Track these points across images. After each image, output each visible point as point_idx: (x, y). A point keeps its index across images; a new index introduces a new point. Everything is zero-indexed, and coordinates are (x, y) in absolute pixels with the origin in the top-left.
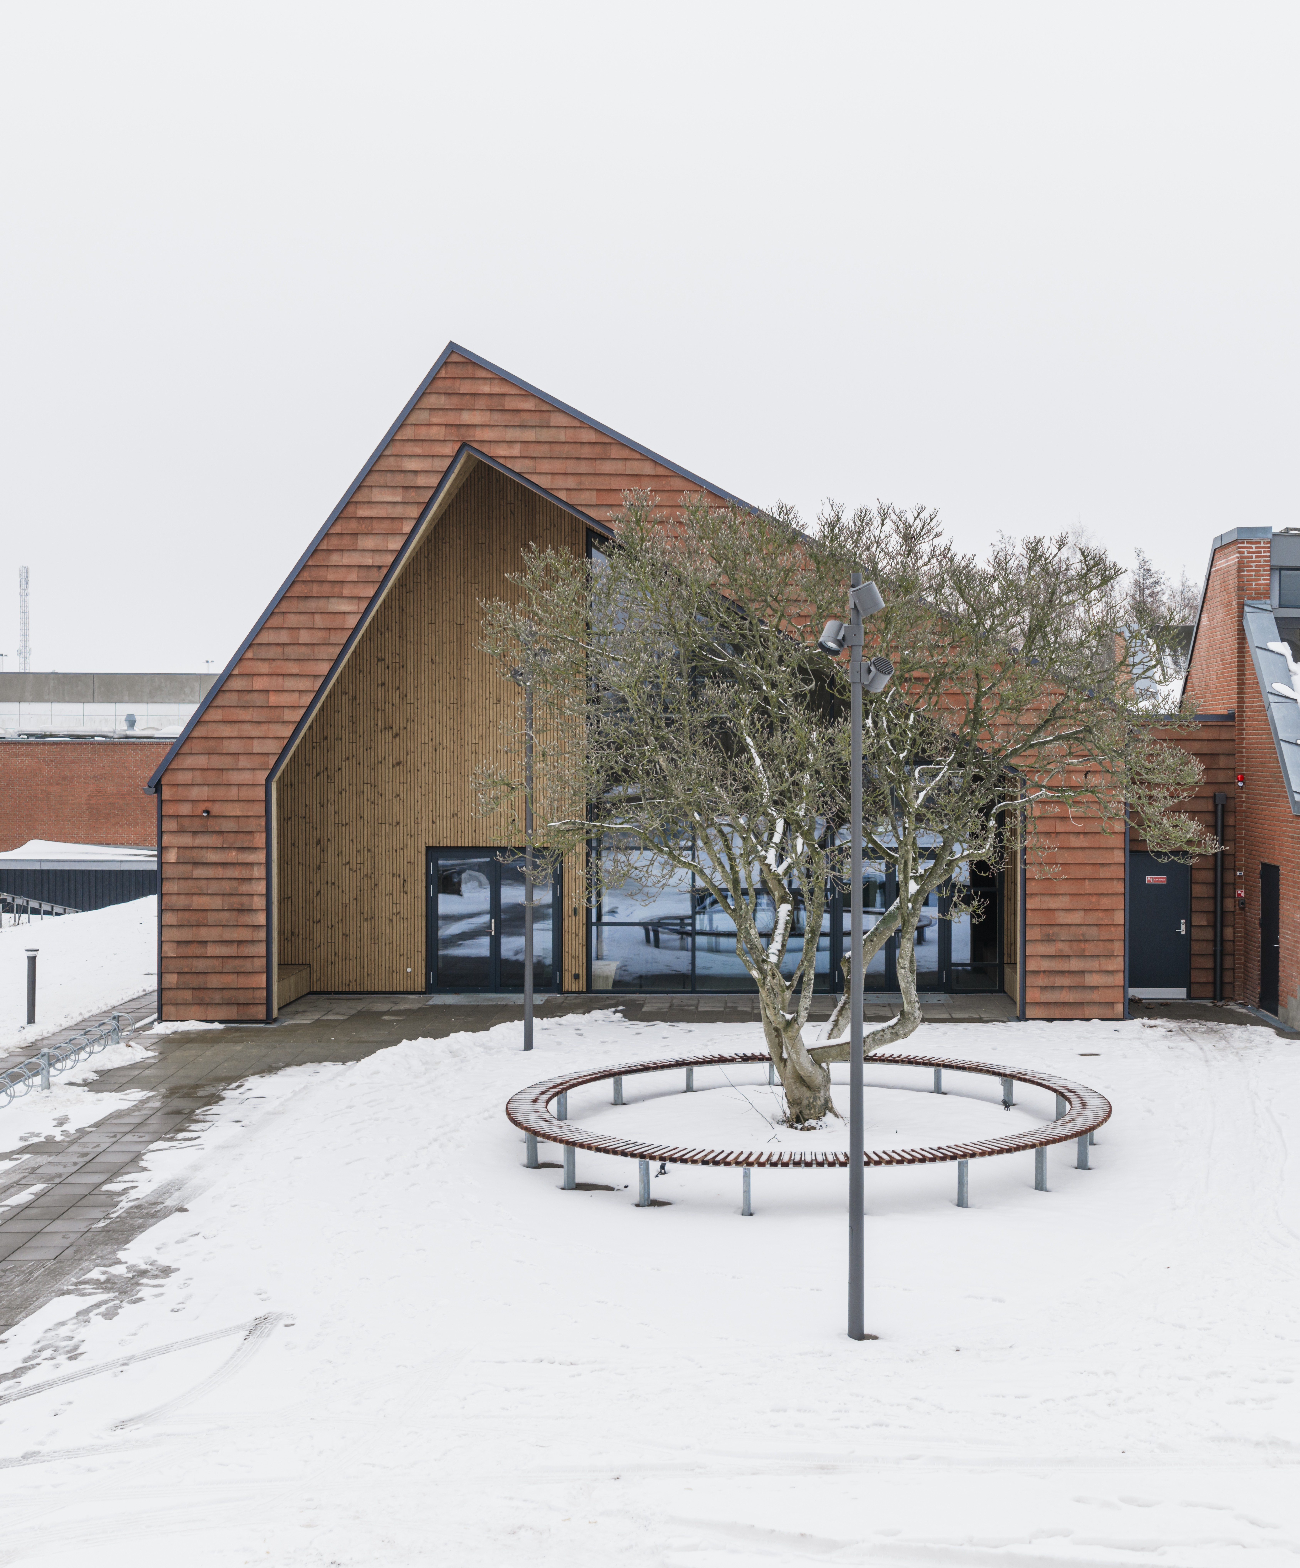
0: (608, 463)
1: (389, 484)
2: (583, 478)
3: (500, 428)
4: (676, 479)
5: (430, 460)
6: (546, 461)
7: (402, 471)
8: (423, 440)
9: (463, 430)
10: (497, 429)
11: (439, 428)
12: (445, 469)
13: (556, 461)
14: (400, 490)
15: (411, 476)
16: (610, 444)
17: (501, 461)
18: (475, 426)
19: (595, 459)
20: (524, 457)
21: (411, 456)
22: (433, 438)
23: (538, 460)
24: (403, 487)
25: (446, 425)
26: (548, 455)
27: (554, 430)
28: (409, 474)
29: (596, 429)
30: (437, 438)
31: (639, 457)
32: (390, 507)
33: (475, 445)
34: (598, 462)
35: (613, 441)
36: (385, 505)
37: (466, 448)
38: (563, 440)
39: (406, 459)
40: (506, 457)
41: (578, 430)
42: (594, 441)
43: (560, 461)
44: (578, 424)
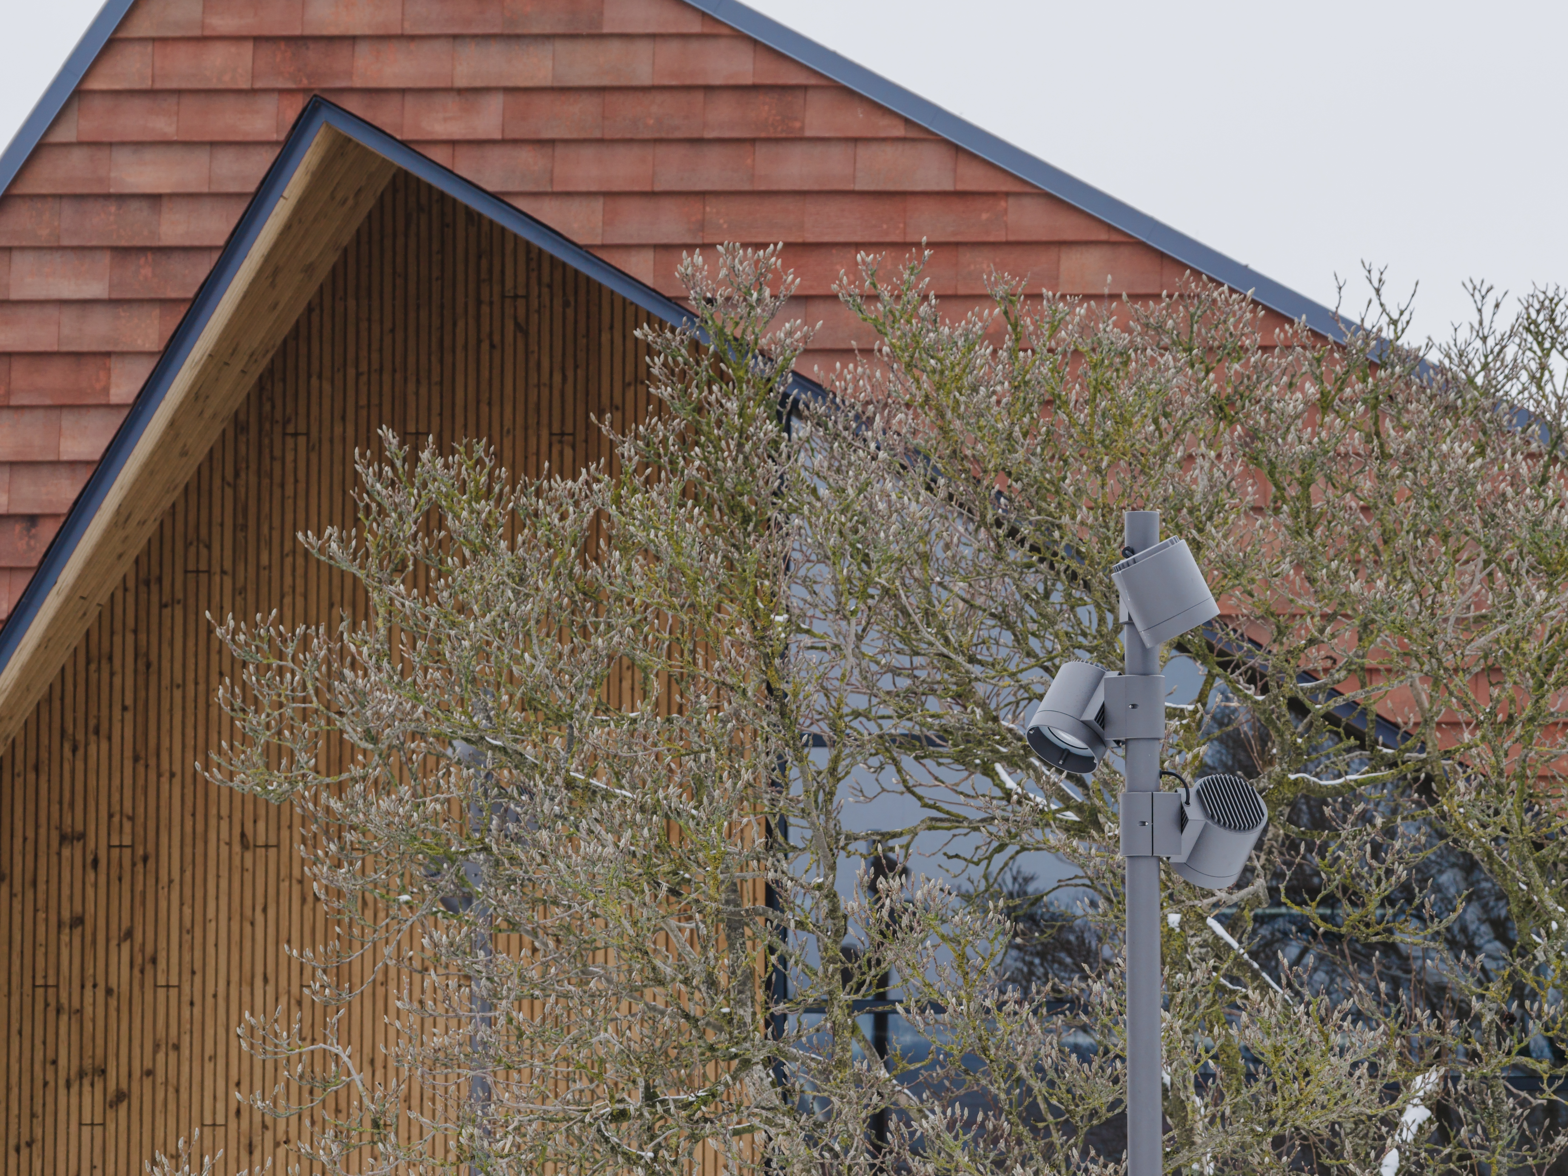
0: (797, 152)
1: (65, 242)
2: (712, 208)
3: (437, 45)
4: (1027, 202)
5: (202, 156)
6: (588, 152)
7: (108, 197)
8: (179, 92)
9: (313, 55)
10: (426, 47)
11: (232, 49)
12: (252, 188)
13: (621, 151)
14: (106, 259)
15: (139, 213)
16: (805, 88)
17: (439, 155)
18: (353, 39)
19: (753, 141)
20: (516, 142)
21: (139, 145)
22: (214, 84)
23: (560, 151)
24: (115, 249)
25: (258, 40)
26: (597, 134)
27: (615, 48)
28: (134, 205)
29: (755, 42)
30: (227, 82)
31: (899, 131)
32: (68, 317)
33: (353, 105)
34: (762, 151)
35: (813, 81)
36: (52, 312)
37: (324, 115)
38: (647, 81)
39: (122, 156)
40: (453, 143)
41: (694, 46)
42: (749, 81)
43: (636, 151)
44: (696, 27)
